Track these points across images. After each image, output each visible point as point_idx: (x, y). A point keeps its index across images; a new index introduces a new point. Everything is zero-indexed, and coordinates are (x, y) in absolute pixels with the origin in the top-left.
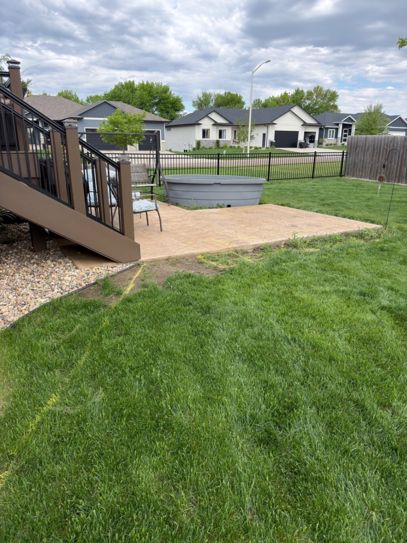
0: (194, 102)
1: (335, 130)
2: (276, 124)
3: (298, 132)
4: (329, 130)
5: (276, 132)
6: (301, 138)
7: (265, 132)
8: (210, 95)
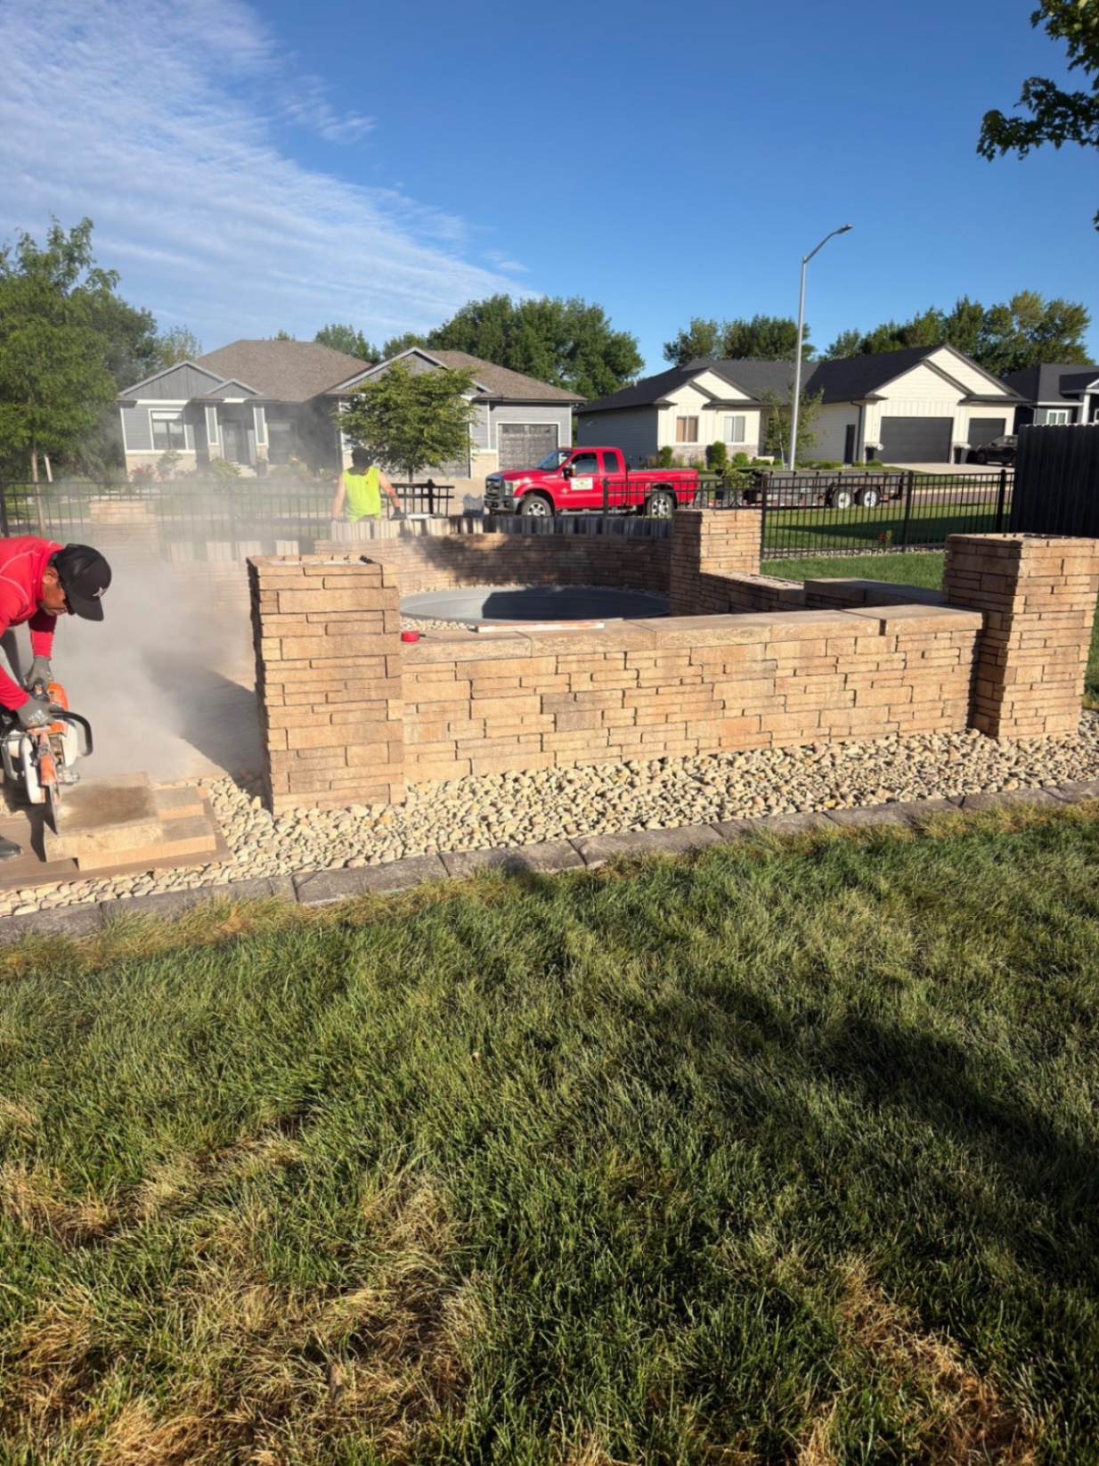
0: (668, 346)
1: (1066, 412)
2: (883, 399)
3: (951, 420)
4: (1050, 411)
5: (884, 419)
6: (960, 437)
7: (854, 421)
8: (712, 329)
